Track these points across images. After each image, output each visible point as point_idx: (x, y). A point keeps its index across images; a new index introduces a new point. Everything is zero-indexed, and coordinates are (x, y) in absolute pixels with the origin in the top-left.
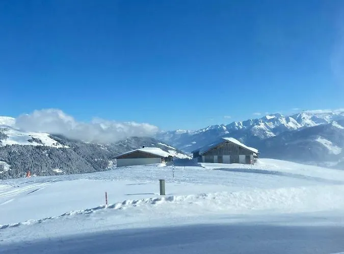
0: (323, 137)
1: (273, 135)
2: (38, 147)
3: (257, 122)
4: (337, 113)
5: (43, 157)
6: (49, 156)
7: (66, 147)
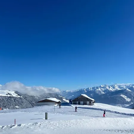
0: (123, 94)
1: (104, 93)
2: (10, 97)
3: (97, 88)
4: (128, 85)
5: (12, 101)
6: (14, 101)
7: (21, 97)
